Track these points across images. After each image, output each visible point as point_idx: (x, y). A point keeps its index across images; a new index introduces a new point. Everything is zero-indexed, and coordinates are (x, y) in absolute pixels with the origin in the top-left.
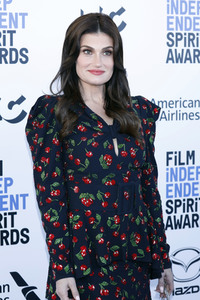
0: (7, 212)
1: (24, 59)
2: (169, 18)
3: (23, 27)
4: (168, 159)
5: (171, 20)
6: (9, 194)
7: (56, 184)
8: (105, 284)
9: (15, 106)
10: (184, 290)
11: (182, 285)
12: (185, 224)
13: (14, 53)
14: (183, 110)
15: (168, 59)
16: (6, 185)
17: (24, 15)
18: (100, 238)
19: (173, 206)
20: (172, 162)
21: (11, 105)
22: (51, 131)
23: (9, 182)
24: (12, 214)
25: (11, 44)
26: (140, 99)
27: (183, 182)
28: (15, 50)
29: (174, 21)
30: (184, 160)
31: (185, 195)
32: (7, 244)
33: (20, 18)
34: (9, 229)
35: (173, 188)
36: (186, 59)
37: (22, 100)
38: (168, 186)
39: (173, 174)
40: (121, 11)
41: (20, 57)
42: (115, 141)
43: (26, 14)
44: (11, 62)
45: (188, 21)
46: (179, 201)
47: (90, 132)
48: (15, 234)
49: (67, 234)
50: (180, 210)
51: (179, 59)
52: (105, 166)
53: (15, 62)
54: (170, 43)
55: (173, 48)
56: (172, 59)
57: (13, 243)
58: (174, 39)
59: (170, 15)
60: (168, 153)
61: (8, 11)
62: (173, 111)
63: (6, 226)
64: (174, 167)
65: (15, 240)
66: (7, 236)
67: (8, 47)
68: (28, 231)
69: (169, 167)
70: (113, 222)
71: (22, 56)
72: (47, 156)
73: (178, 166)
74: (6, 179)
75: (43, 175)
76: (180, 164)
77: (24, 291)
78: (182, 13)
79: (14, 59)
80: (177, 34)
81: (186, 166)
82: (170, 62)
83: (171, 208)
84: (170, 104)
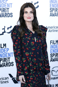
0: (7, 58)
1: (11, 16)
2: (50, 4)
3: (11, 7)
4: (51, 42)
5: (51, 5)
6: (8, 53)
7: (19, 50)
8: (31, 76)
9: (9, 29)
10: (56, 78)
11: (55, 77)
12: (56, 60)
13: (9, 14)
14: (55, 29)
15: (50, 15)
16: (7, 50)
17: (11, 4)
18: (31, 64)
19: (52, 55)
20: (52, 43)
21: (8, 28)
22: (18, 35)
23: (8, 49)
24: (9, 58)
25: (8, 12)
26: (42, 26)
27: (55, 49)
28: (9, 13)
29: (52, 5)
30: (55, 43)
31: (56, 52)
32: (8, 66)
33: (10, 5)
34: (8, 62)
35: (52, 50)
36: (55, 15)
37: (11, 27)
38: (51, 50)
39: (52, 47)
40: (38, 2)
41: (10, 15)
42: (35, 38)
43: (12, 4)
44: (8, 17)
45: (56, 5)
46: (54, 54)
47: (28, 35)
48: (10, 63)
49: (22, 63)
50: (54, 56)
51: (53, 15)
52: (32, 45)
53: (9, 17)
54: (51, 11)
55: (52, 12)
56: (51, 15)
57: (9, 66)
58: (52, 10)
59: (51, 3)
60: (51, 41)
61: (7, 3)
62: (52, 29)
63: (7, 61)
64: (52, 45)
65: (10, 65)
66: (8, 64)
67: (7, 13)
68: (13, 63)
69: (51, 45)
70: (34, 60)
71: (11, 15)
72: (17, 42)
73: (54, 45)
74: (7, 49)
75: (16, 47)
76: (54, 44)
77: (12, 79)
78: (54, 3)
79: (9, 16)
80: (53, 9)
81: (56, 44)
82: (51, 16)
83: (52, 56)
84: (51, 28)
